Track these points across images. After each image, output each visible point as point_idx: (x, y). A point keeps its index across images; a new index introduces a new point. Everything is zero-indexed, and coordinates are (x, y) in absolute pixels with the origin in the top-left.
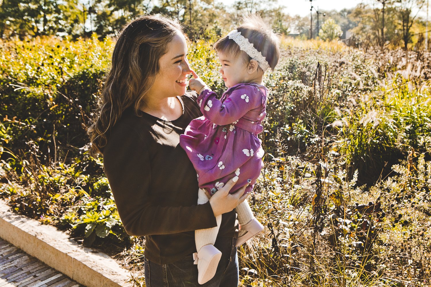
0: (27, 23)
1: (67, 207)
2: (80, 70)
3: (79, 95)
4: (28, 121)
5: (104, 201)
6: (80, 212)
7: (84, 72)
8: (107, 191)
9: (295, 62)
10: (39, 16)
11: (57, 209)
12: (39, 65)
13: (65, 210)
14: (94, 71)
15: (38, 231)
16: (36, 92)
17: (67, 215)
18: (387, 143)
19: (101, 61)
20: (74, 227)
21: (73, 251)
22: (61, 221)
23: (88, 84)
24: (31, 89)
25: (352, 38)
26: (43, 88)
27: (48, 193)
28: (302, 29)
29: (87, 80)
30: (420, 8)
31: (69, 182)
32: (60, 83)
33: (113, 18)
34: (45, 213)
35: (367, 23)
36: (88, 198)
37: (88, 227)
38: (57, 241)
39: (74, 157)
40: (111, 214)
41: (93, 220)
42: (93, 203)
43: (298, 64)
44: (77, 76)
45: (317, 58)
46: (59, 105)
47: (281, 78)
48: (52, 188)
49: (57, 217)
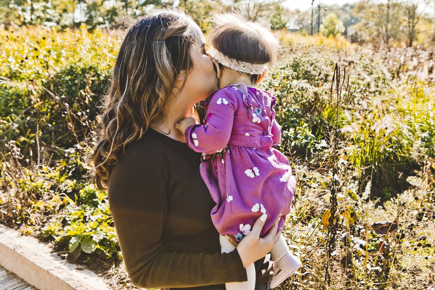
0: (13, 11)
1: (50, 216)
2: (68, 64)
3: (65, 91)
4: (10, 119)
5: (91, 210)
6: (65, 223)
7: (71, 67)
8: (94, 200)
9: (299, 60)
10: (25, 4)
11: (38, 218)
12: (23, 57)
13: (48, 219)
14: (82, 66)
15: (17, 244)
16: (20, 87)
17: (50, 225)
18: (402, 152)
19: (90, 54)
20: (57, 239)
21: (56, 267)
22: (44, 232)
23: (76, 80)
24: (14, 84)
25: (354, 35)
26: (27, 83)
27: (29, 200)
28: (302, 24)
29: (74, 75)
30: (427, 4)
31: (53, 188)
32: (46, 78)
33: (104, 9)
34: (26, 223)
35: (371, 19)
36: (73, 206)
37: (73, 240)
38: (38, 256)
39: (59, 158)
40: (98, 226)
41: (78, 233)
42: (79, 213)
43: (302, 62)
44: (64, 70)
45: (323, 56)
46: (44, 102)
47: (284, 77)
48: (34, 195)
49: (39, 227)
